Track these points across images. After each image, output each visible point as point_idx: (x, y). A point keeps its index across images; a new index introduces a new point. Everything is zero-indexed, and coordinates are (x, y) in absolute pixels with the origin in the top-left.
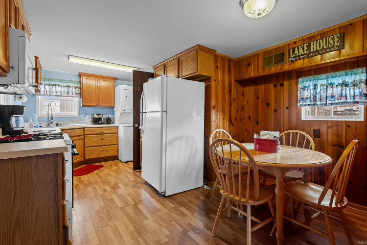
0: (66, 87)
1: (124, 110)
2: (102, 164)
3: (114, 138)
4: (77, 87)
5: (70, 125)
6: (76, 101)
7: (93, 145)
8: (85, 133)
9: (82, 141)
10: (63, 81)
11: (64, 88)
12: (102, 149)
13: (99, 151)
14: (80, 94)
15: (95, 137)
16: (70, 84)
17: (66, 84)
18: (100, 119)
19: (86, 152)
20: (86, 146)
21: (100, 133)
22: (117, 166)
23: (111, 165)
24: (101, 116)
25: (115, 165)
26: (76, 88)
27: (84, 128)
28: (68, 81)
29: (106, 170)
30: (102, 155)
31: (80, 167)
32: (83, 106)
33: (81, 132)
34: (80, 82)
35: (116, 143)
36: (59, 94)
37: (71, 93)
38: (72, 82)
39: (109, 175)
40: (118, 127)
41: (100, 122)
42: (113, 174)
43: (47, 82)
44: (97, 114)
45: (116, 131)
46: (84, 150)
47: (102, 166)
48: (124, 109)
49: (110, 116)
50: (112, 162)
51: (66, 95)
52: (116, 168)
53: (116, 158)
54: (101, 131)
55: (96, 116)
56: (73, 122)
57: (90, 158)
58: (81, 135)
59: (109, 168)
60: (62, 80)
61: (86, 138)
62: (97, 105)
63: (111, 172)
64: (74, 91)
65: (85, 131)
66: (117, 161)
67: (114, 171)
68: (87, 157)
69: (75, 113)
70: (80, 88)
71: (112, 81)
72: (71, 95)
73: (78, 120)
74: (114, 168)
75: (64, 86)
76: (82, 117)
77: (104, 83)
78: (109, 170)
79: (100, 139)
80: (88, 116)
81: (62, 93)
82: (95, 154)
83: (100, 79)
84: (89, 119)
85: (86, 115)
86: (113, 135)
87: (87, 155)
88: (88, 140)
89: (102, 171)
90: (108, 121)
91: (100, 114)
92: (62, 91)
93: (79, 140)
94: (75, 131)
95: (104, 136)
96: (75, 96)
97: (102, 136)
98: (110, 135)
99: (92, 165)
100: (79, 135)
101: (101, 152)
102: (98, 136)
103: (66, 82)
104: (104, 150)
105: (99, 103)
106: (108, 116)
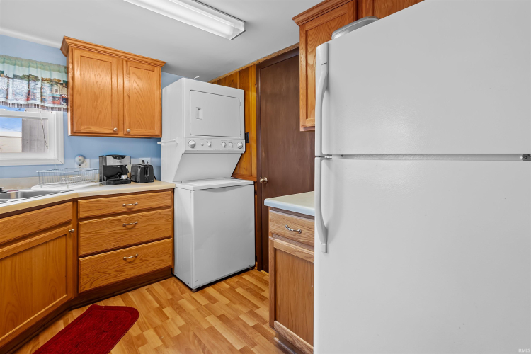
0: (22, 77)
1: (193, 146)
3: (163, 221)
4: (58, 82)
5: (34, 188)
6: (55, 120)
7: (105, 247)
8: (81, 215)
9: (70, 242)
10: (14, 61)
11: (17, 82)
12: (129, 254)
13: (124, 262)
14: (66, 100)
15: (110, 222)
16: (34, 72)
17: (21, 71)
18: (123, 170)
19: (83, 272)
20: (81, 253)
21: (126, 210)
22: (179, 310)
23: (160, 304)
24: (125, 162)
25: (170, 303)
26: (52, 82)
27: (75, 201)
28: (29, 63)
29: (152, 337)
30: (131, 272)
32: (74, 134)
33: (68, 214)
34: (67, 68)
35: (169, 234)
37: (38, 95)
38: (43, 65)
40: (173, 190)
41: (124, 177)
44: (115, 157)
45: (168, 202)
46: (77, 265)
47: (133, 314)
48: (192, 143)
49: (148, 160)
51: (22, 102)
52: (180, 321)
53: (168, 273)
54: (129, 205)
55: (111, 162)
56: (42, 179)
57: (95, 285)
58: (67, 223)
59: (157, 321)
60: (10, 58)
61: (82, 230)
62: (115, 132)
64: (47, 92)
65: (81, 209)
68: (86, 286)
69: (52, 154)
70: (66, 84)
71: (157, 69)
72: (38, 102)
73: (60, 175)
75: (15, 77)
76: (73, 164)
77: (134, 73)
78: (163, 341)
79: (124, 228)
80: (88, 160)
81: (10, 96)
82: (109, 272)
83: (125, 62)
84: (92, 168)
85: (84, 157)
86: (160, 214)
87: (86, 280)
88: (90, 233)
89: (140, 349)
90: (147, 174)
91: (123, 157)
92: (10, 91)
93: (58, 241)
94: (48, 213)
95: (136, 219)
96: (51, 105)
97: (133, 218)
98: (153, 214)
99: (101, 307)
100: (58, 222)
101: (130, 262)
102: (119, 220)
103: (22, 66)
104: (136, 257)
105: (121, 126)
106: (143, 161)
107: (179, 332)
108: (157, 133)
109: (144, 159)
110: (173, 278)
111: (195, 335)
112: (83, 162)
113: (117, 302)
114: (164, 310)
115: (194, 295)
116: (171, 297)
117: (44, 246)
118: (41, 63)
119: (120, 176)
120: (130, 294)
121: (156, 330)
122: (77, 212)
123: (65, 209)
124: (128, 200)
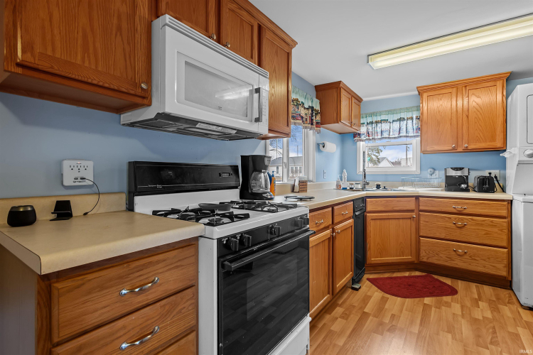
0: (396, 121)
1: (531, 156)
2: (460, 285)
3: (496, 230)
5: (400, 188)
6: (415, 143)
7: (438, 235)
8: (421, 208)
9: (414, 224)
10: (393, 111)
11: (394, 124)
12: (460, 248)
13: (454, 253)
14: (421, 129)
15: (442, 217)
16: (403, 115)
17: (396, 117)
18: (464, 180)
19: (422, 248)
20: (421, 234)
21: (454, 211)
22: (495, 309)
23: (480, 298)
24: (465, 173)
25: (490, 302)
27: (417, 197)
28: (400, 110)
29: (456, 308)
30: (460, 264)
31: (407, 274)
32: (423, 152)
33: (411, 204)
35: (504, 244)
36: (385, 135)
37: (405, 130)
38: (408, 110)
39: (450, 330)
40: (511, 202)
41: (463, 186)
42: (466, 329)
43: (369, 120)
44: (454, 169)
45: (504, 213)
46: (418, 241)
47: (453, 292)
48: (529, 152)
49: (495, 172)
50: (488, 290)
51: (397, 136)
52: (489, 314)
54: (459, 208)
56: (404, 183)
57: (431, 260)
58: (412, 211)
59: (468, 303)
60: (391, 110)
61: (422, 219)
62: (454, 149)
63: (463, 322)
64: (410, 126)
65: (421, 204)
66: (504, 293)
67: (474, 321)
68: (424, 258)
71: (500, 83)
72: (405, 134)
74: (483, 311)
75: (393, 121)
76: (427, 174)
77: (473, 94)
78: (462, 313)
79: (454, 225)
80: (437, 172)
81: (391, 133)
82: (441, 255)
83: (464, 88)
84: (439, 178)
85: (434, 170)
86: (492, 222)
87: (424, 254)
88: (427, 222)
89: (443, 307)
90: (487, 184)
91: (461, 169)
92: (391, 130)
93: (405, 220)
94: (398, 201)
95: (465, 221)
96: (412, 135)
97: (462, 219)
98: (484, 221)
99: (434, 278)
100: (405, 209)
101: (459, 255)
102: (450, 218)
103: (397, 113)
104: (465, 253)
105: (460, 143)
106: (490, 173)
107: (481, 318)
108: (498, 144)
109: (491, 171)
110: (510, 291)
111: (494, 328)
112: (433, 173)
113: (448, 281)
114: (479, 302)
115: (521, 310)
116: (494, 299)
117: (397, 220)
118: (407, 108)
119: (460, 185)
120: (460, 282)
121: (462, 307)
122: (419, 206)
123: (409, 201)
124: (458, 204)
